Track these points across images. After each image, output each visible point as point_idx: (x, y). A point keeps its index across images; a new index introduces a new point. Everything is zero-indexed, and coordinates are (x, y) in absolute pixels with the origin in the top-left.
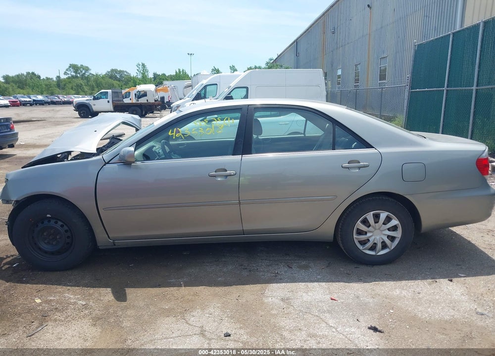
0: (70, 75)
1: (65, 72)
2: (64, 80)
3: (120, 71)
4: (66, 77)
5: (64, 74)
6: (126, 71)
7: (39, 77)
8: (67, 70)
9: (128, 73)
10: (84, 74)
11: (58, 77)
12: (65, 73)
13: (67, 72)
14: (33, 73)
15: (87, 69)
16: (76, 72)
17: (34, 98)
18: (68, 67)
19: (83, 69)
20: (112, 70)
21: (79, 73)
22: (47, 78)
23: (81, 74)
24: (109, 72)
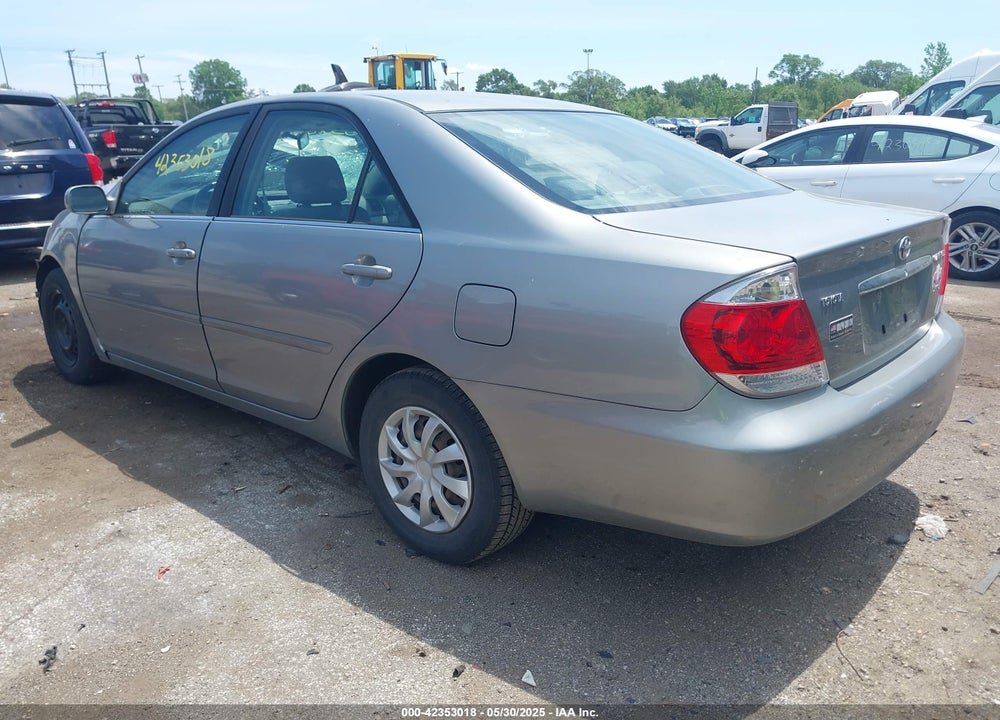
0: (779, 78)
1: (772, 72)
2: (768, 88)
3: (889, 66)
4: (773, 81)
5: (770, 76)
6: (900, 65)
7: (724, 83)
8: (776, 67)
9: (906, 69)
10: (809, 73)
11: (757, 83)
12: (772, 74)
13: (776, 71)
14: (715, 77)
15: (816, 63)
16: (792, 71)
17: (684, 124)
18: (779, 62)
19: (808, 64)
20: (871, 64)
21: (798, 74)
22: (737, 84)
23: (802, 74)
24: (863, 68)
